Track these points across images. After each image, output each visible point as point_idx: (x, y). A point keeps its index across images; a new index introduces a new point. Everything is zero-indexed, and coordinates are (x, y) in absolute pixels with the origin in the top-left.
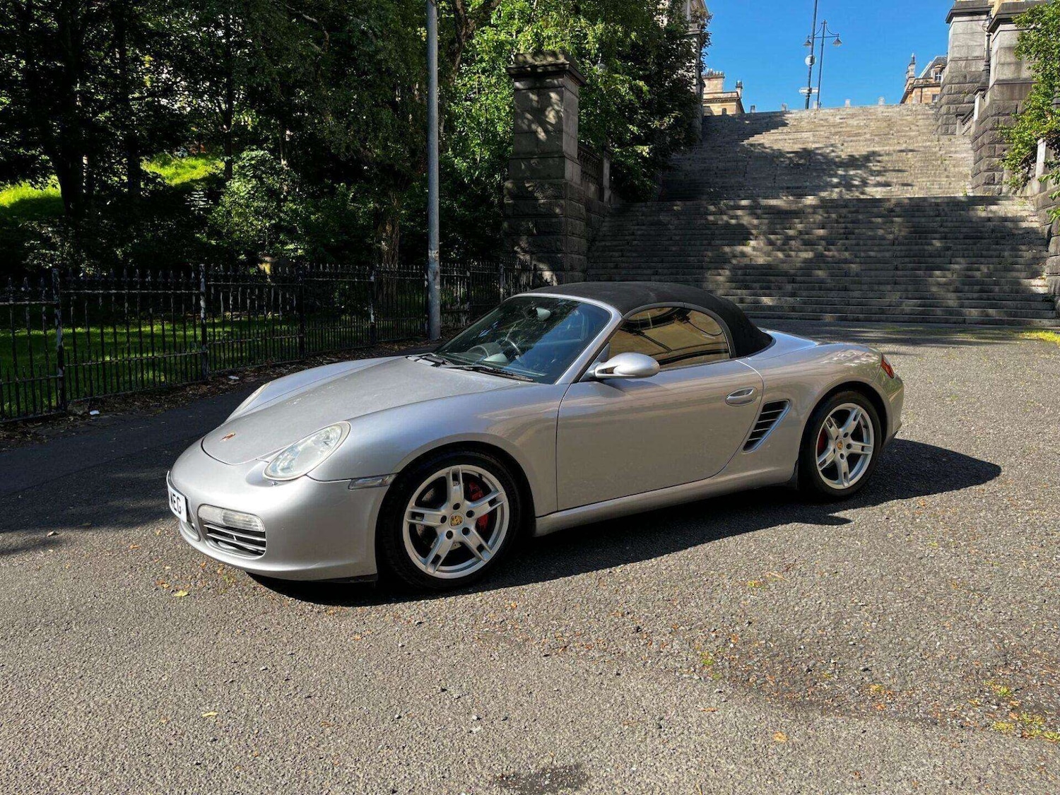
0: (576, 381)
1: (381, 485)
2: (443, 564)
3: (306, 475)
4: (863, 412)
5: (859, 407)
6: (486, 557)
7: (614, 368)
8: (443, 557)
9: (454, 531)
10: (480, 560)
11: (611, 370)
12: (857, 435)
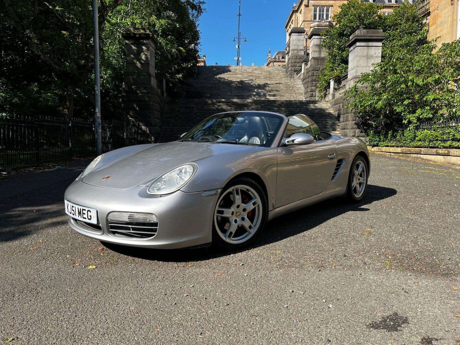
0: (278, 146)
1: (216, 194)
2: (234, 237)
3: (179, 190)
4: (364, 165)
5: (362, 163)
6: (253, 231)
7: (295, 139)
8: (234, 233)
9: (238, 219)
10: (250, 233)
11: (293, 141)
12: (361, 176)
